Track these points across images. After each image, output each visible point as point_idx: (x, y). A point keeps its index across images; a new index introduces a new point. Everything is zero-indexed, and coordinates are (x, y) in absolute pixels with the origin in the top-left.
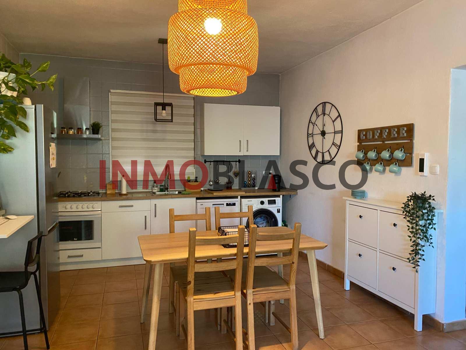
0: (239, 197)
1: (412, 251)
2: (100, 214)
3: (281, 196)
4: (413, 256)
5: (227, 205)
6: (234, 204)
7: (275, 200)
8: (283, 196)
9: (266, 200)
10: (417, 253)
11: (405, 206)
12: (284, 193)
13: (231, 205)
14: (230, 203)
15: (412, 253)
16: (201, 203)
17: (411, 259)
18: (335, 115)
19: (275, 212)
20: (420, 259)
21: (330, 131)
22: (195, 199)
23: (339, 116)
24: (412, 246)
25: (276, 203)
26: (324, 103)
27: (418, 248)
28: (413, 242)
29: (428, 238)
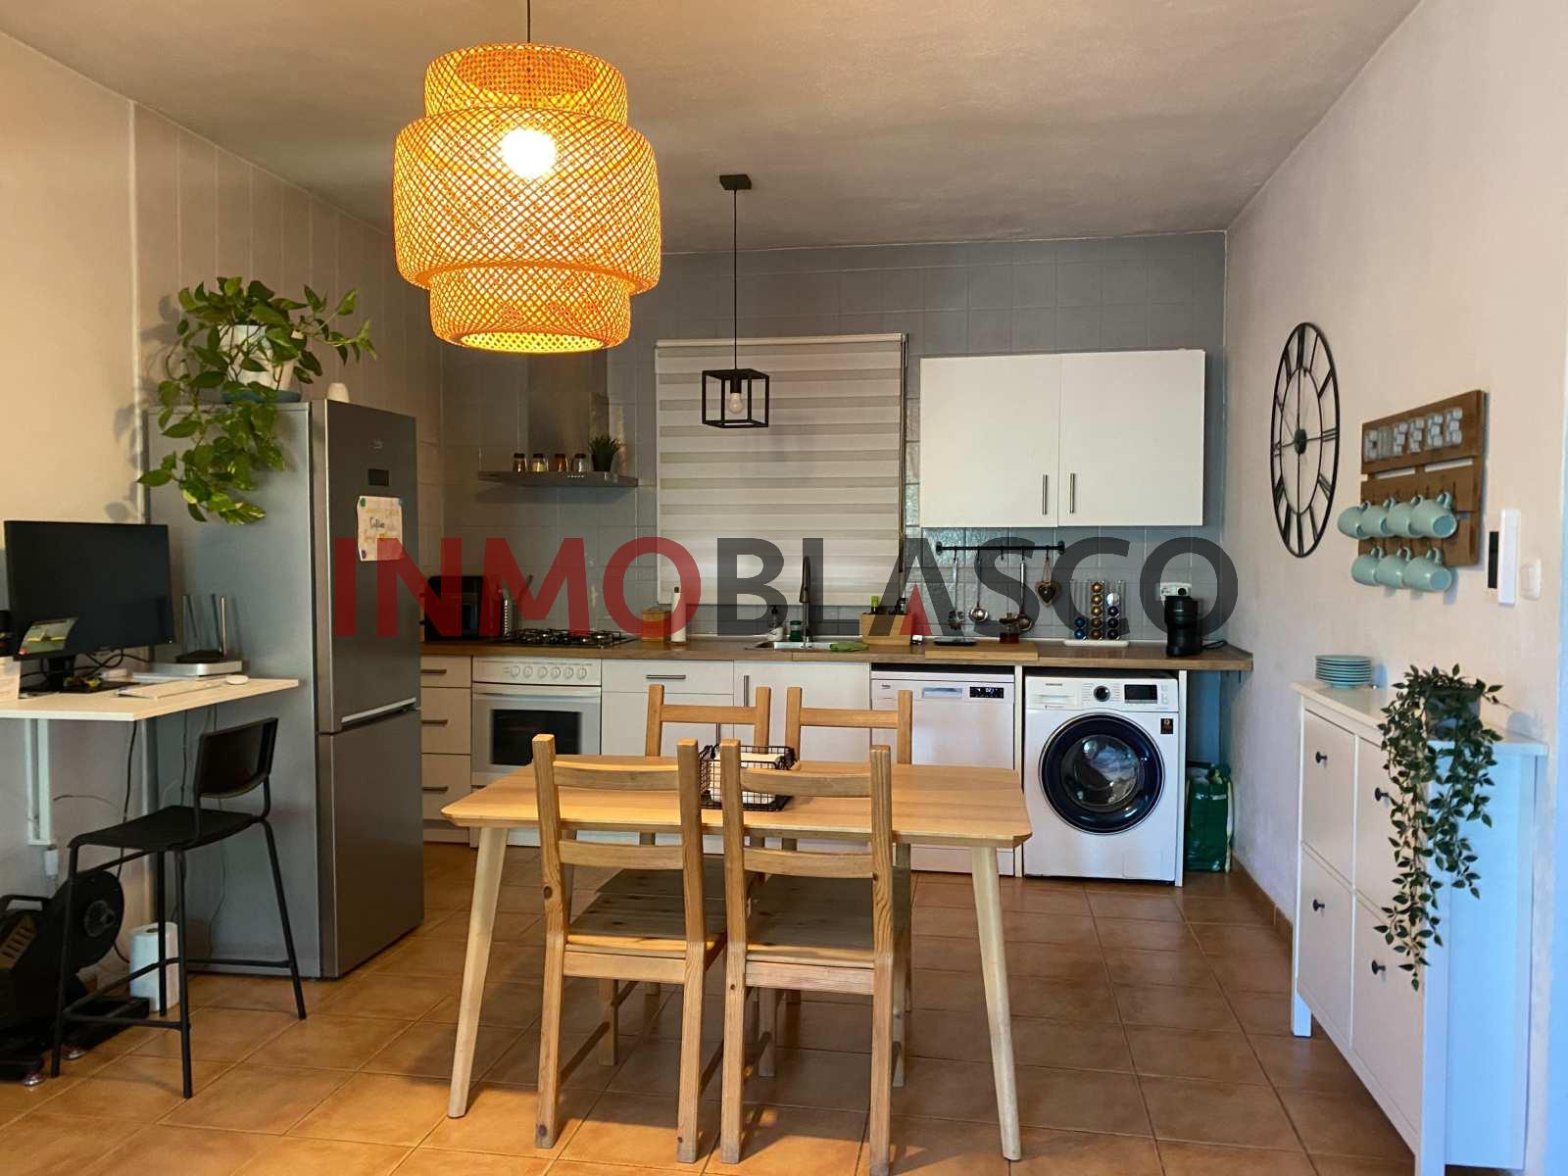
0: (1019, 670)
1: (1400, 899)
2: (595, 698)
3: (1183, 675)
4: (1401, 921)
5: (974, 692)
7: (1155, 687)
8: (1189, 673)
9: (1116, 686)
10: (1415, 913)
11: (1392, 720)
12: (1195, 664)
13: (988, 695)
14: (983, 689)
15: (1396, 908)
16: (885, 683)
17: (1394, 932)
18: (1322, 370)
19: (1152, 729)
20: (1425, 934)
21: (1312, 432)
22: (868, 667)
23: (1332, 373)
24: (1397, 881)
25: (1156, 698)
26: (1301, 330)
27: (1419, 890)
28: (1402, 865)
29: (1454, 853)
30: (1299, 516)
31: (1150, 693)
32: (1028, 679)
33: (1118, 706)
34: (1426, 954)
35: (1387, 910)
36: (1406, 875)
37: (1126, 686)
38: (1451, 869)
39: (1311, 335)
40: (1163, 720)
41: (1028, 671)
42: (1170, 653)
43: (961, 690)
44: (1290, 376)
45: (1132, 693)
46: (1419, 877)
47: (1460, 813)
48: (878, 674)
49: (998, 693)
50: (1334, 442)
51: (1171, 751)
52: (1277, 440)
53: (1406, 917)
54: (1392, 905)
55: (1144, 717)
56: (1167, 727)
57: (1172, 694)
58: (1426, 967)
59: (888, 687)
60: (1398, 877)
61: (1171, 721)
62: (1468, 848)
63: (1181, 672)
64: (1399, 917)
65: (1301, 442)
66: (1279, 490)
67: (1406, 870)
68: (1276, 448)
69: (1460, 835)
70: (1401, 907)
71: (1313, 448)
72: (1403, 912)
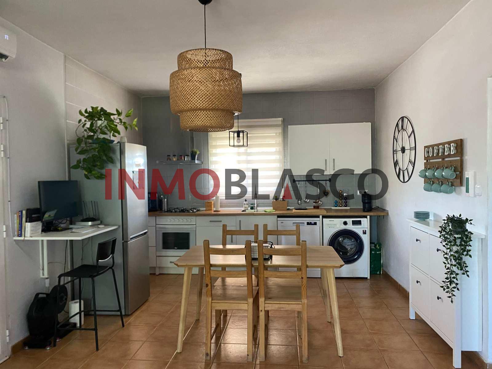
0: (321, 217)
1: (447, 278)
2: (194, 228)
3: (368, 217)
5: (308, 224)
6: (315, 224)
7: (361, 221)
8: (370, 216)
9: (349, 221)
10: (451, 282)
11: (442, 230)
12: (372, 214)
13: (312, 224)
16: (282, 221)
17: (445, 288)
18: (410, 130)
19: (360, 233)
20: (454, 288)
21: (407, 147)
22: (276, 217)
23: (413, 131)
24: (446, 274)
25: (361, 224)
26: (402, 118)
27: (452, 276)
29: (462, 265)
30: (403, 171)
31: (359, 223)
32: (324, 219)
33: (350, 227)
35: (443, 282)
36: (448, 272)
37: (352, 221)
38: (461, 270)
39: (406, 120)
40: (363, 230)
41: (324, 217)
42: (364, 210)
43: (304, 223)
44: (399, 131)
45: (354, 223)
46: (452, 272)
48: (279, 219)
50: (414, 150)
51: (366, 239)
52: (395, 149)
53: (449, 283)
54: (445, 280)
55: (358, 229)
56: (365, 233)
57: (366, 222)
58: (455, 297)
59: (283, 223)
60: (446, 272)
61: (366, 230)
62: (466, 264)
64: (447, 283)
65: (403, 150)
66: (396, 164)
67: (448, 270)
68: (395, 152)
69: (463, 260)
70: (447, 281)
71: (407, 152)
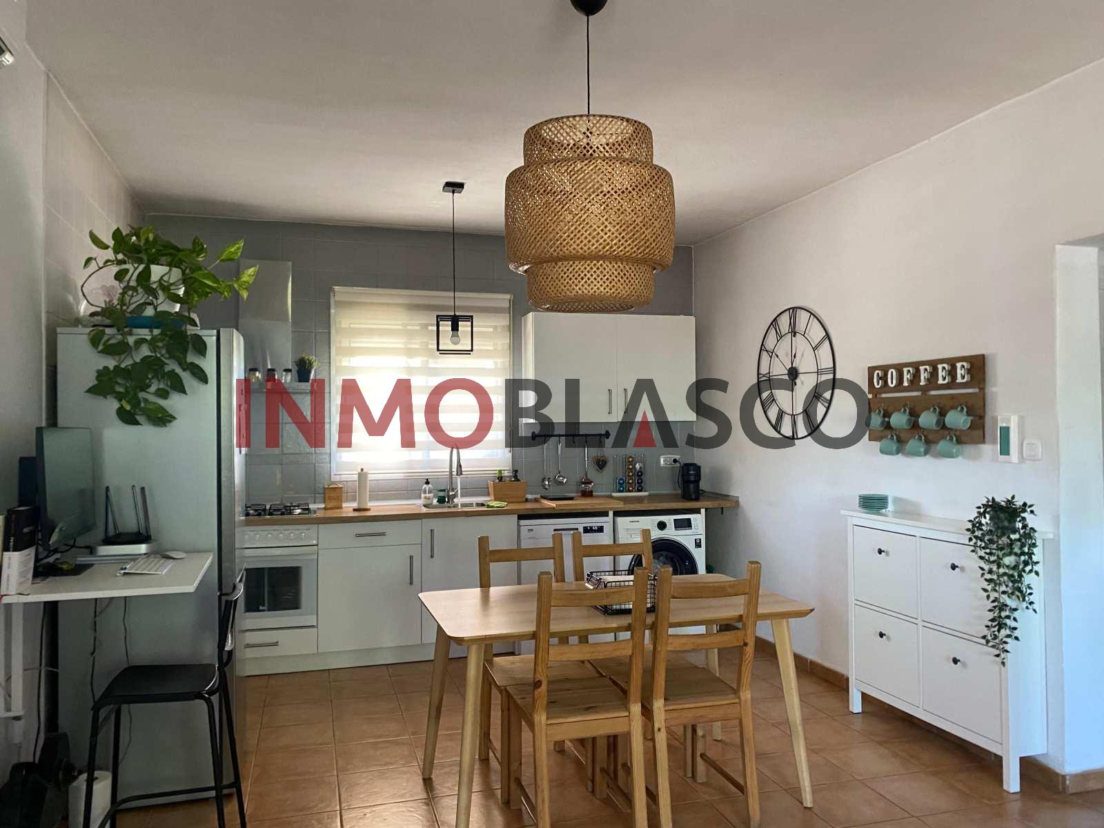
0: (611, 513)
1: (993, 620)
2: (314, 554)
4: (994, 632)
5: (586, 530)
7: (689, 519)
8: (706, 509)
9: (669, 519)
10: (1001, 626)
11: (974, 526)
12: (709, 504)
13: (595, 531)
14: (591, 527)
15: (992, 625)
16: (530, 528)
17: (989, 638)
18: (817, 334)
20: (1008, 636)
21: (807, 368)
23: (827, 337)
24: (990, 610)
25: (691, 527)
26: (792, 310)
28: (993, 602)
29: (1023, 592)
30: (793, 416)
31: (687, 524)
33: (671, 533)
34: (1007, 647)
35: (987, 626)
36: (995, 607)
37: (675, 520)
38: (1024, 600)
39: (803, 317)
40: (696, 540)
41: (618, 514)
42: (686, 497)
43: (577, 529)
44: (780, 337)
45: (680, 525)
47: (1024, 571)
48: (523, 522)
49: (600, 529)
50: (832, 375)
51: (700, 556)
52: (763, 372)
53: (996, 629)
54: (990, 624)
55: (685, 538)
56: (698, 545)
58: (1008, 654)
59: (532, 530)
60: (990, 608)
61: (700, 539)
62: (1030, 588)
63: (702, 510)
64: (993, 629)
65: (792, 374)
66: (767, 401)
67: (996, 604)
68: (763, 377)
69: (1026, 583)
70: (994, 624)
72: (995, 627)
